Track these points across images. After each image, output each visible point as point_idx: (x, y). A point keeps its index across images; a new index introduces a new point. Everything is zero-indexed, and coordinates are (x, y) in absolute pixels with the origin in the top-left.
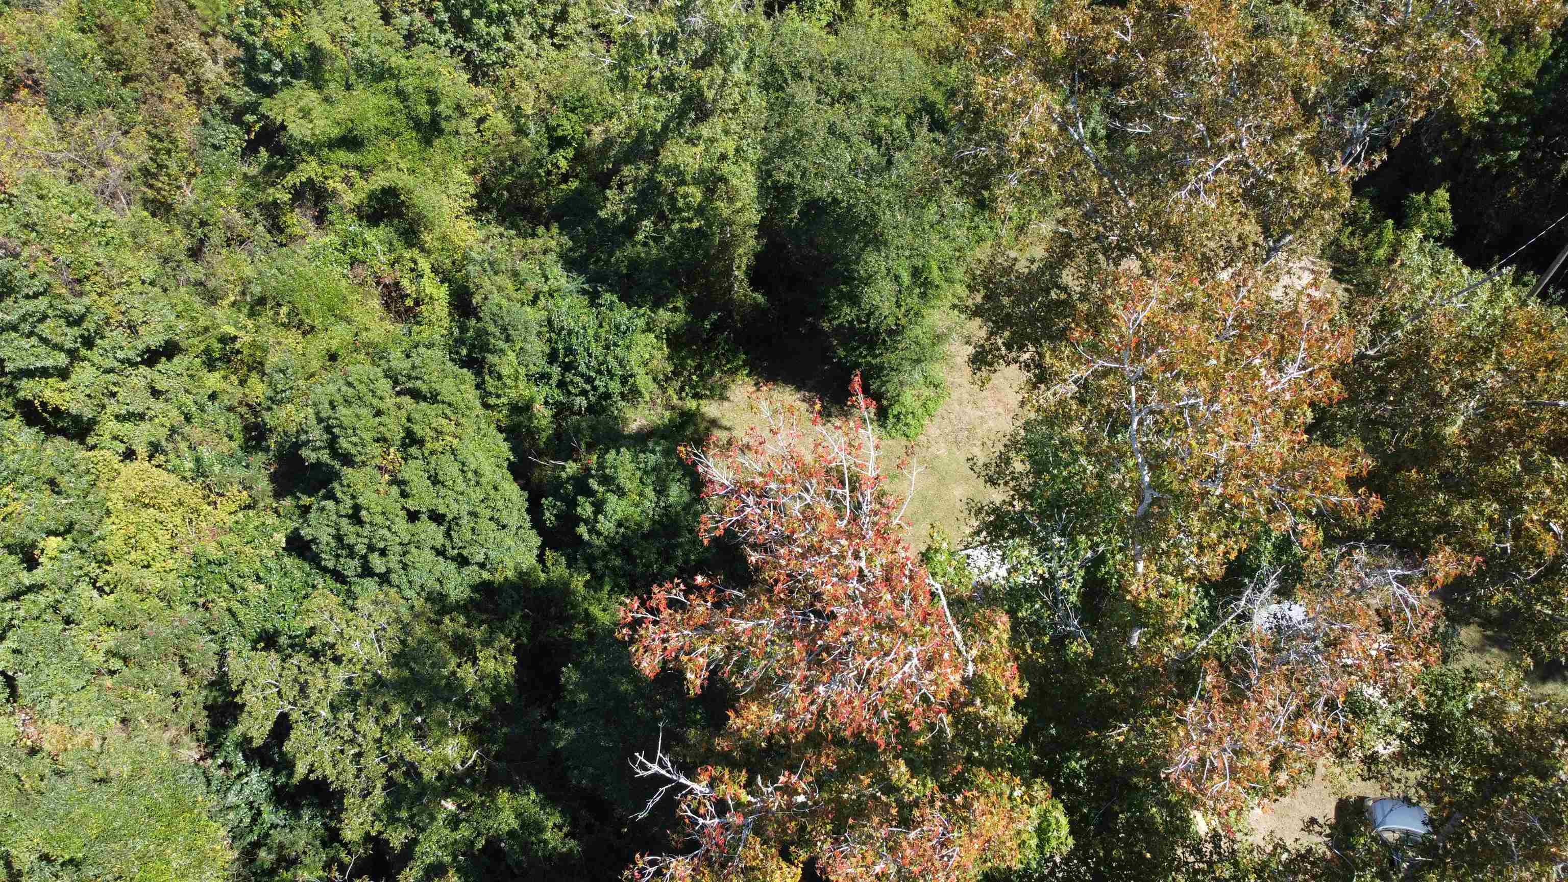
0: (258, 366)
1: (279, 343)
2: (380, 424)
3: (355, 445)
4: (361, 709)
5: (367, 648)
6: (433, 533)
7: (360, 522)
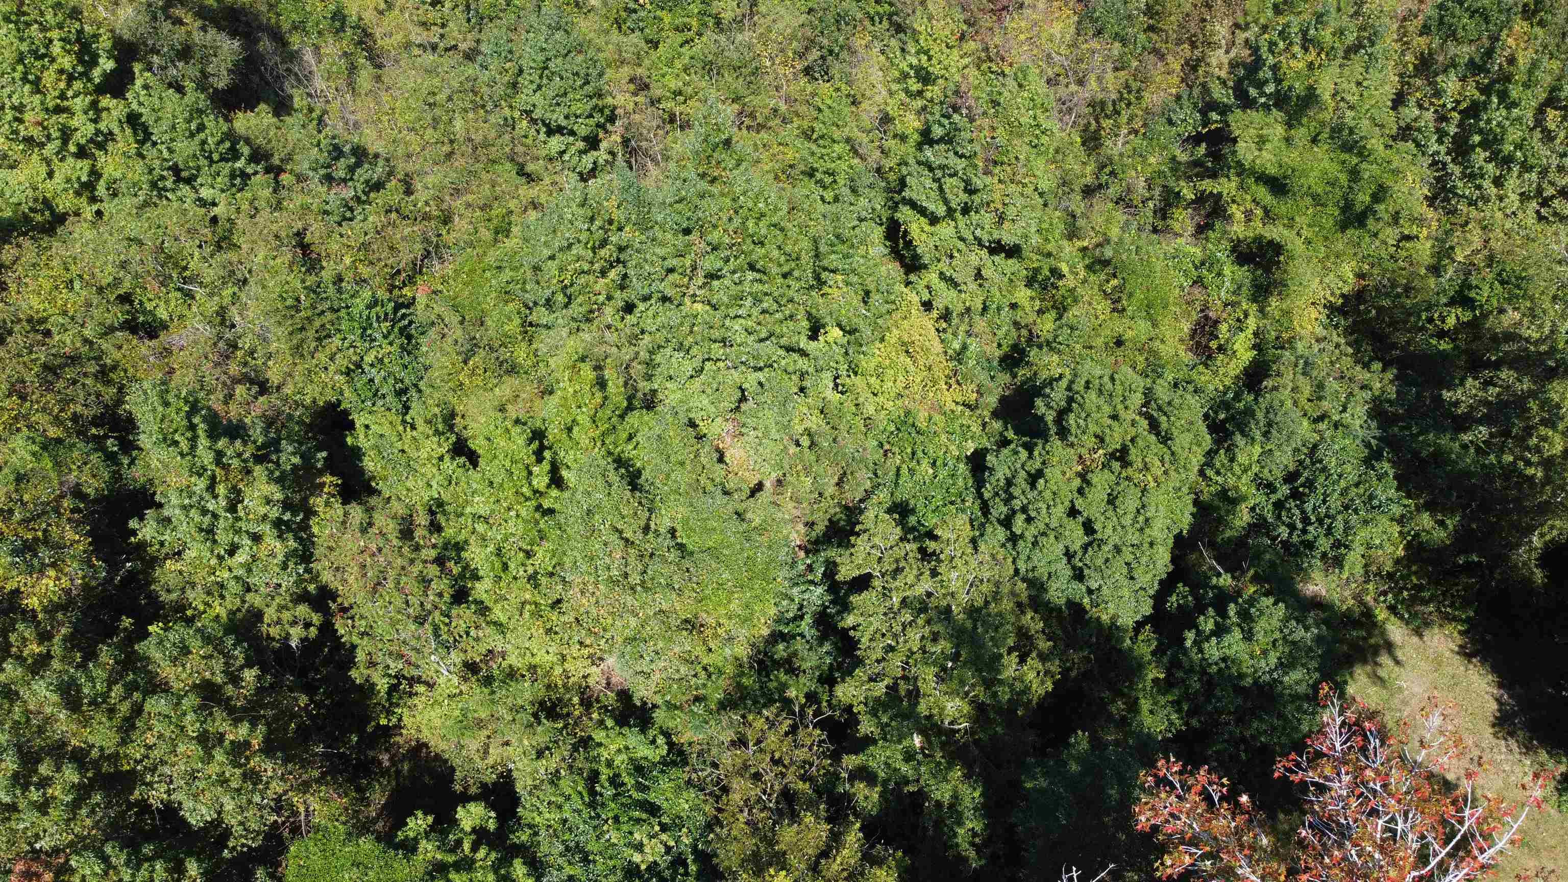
0: (1061, 309)
1: (1090, 304)
2: (1110, 427)
3: (1078, 427)
4: (920, 622)
5: (960, 583)
6: (1076, 536)
7: (1033, 485)
